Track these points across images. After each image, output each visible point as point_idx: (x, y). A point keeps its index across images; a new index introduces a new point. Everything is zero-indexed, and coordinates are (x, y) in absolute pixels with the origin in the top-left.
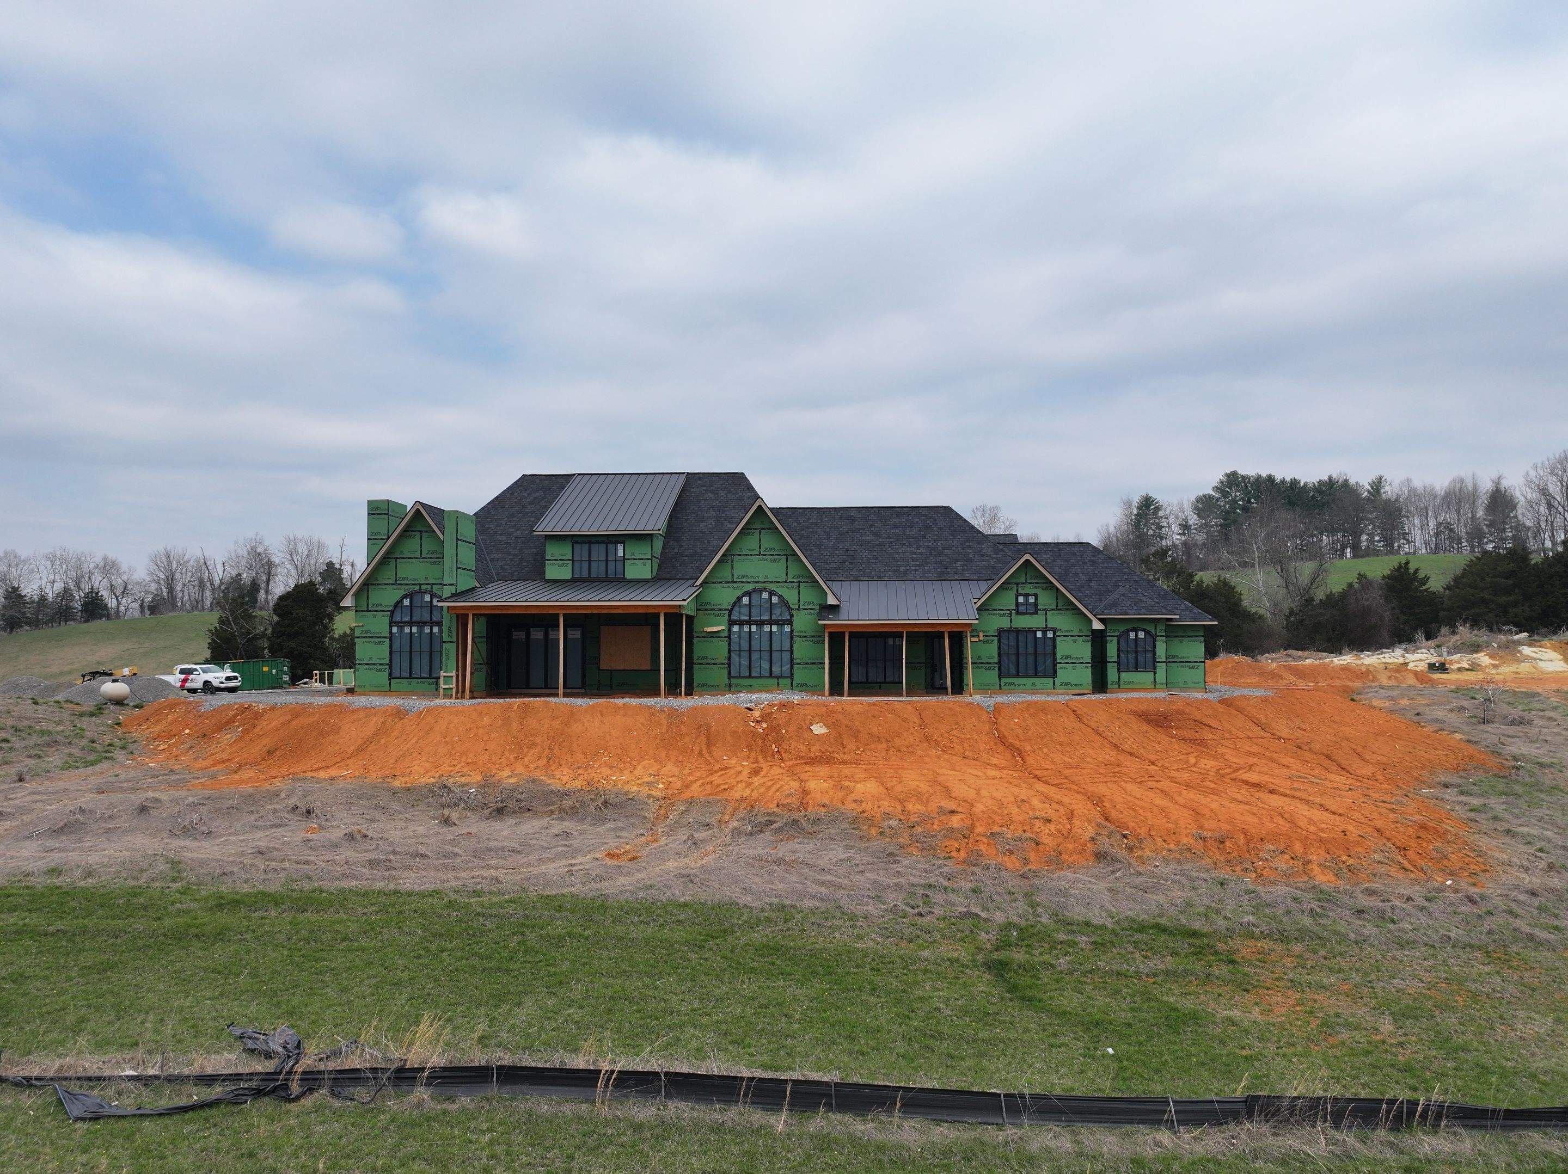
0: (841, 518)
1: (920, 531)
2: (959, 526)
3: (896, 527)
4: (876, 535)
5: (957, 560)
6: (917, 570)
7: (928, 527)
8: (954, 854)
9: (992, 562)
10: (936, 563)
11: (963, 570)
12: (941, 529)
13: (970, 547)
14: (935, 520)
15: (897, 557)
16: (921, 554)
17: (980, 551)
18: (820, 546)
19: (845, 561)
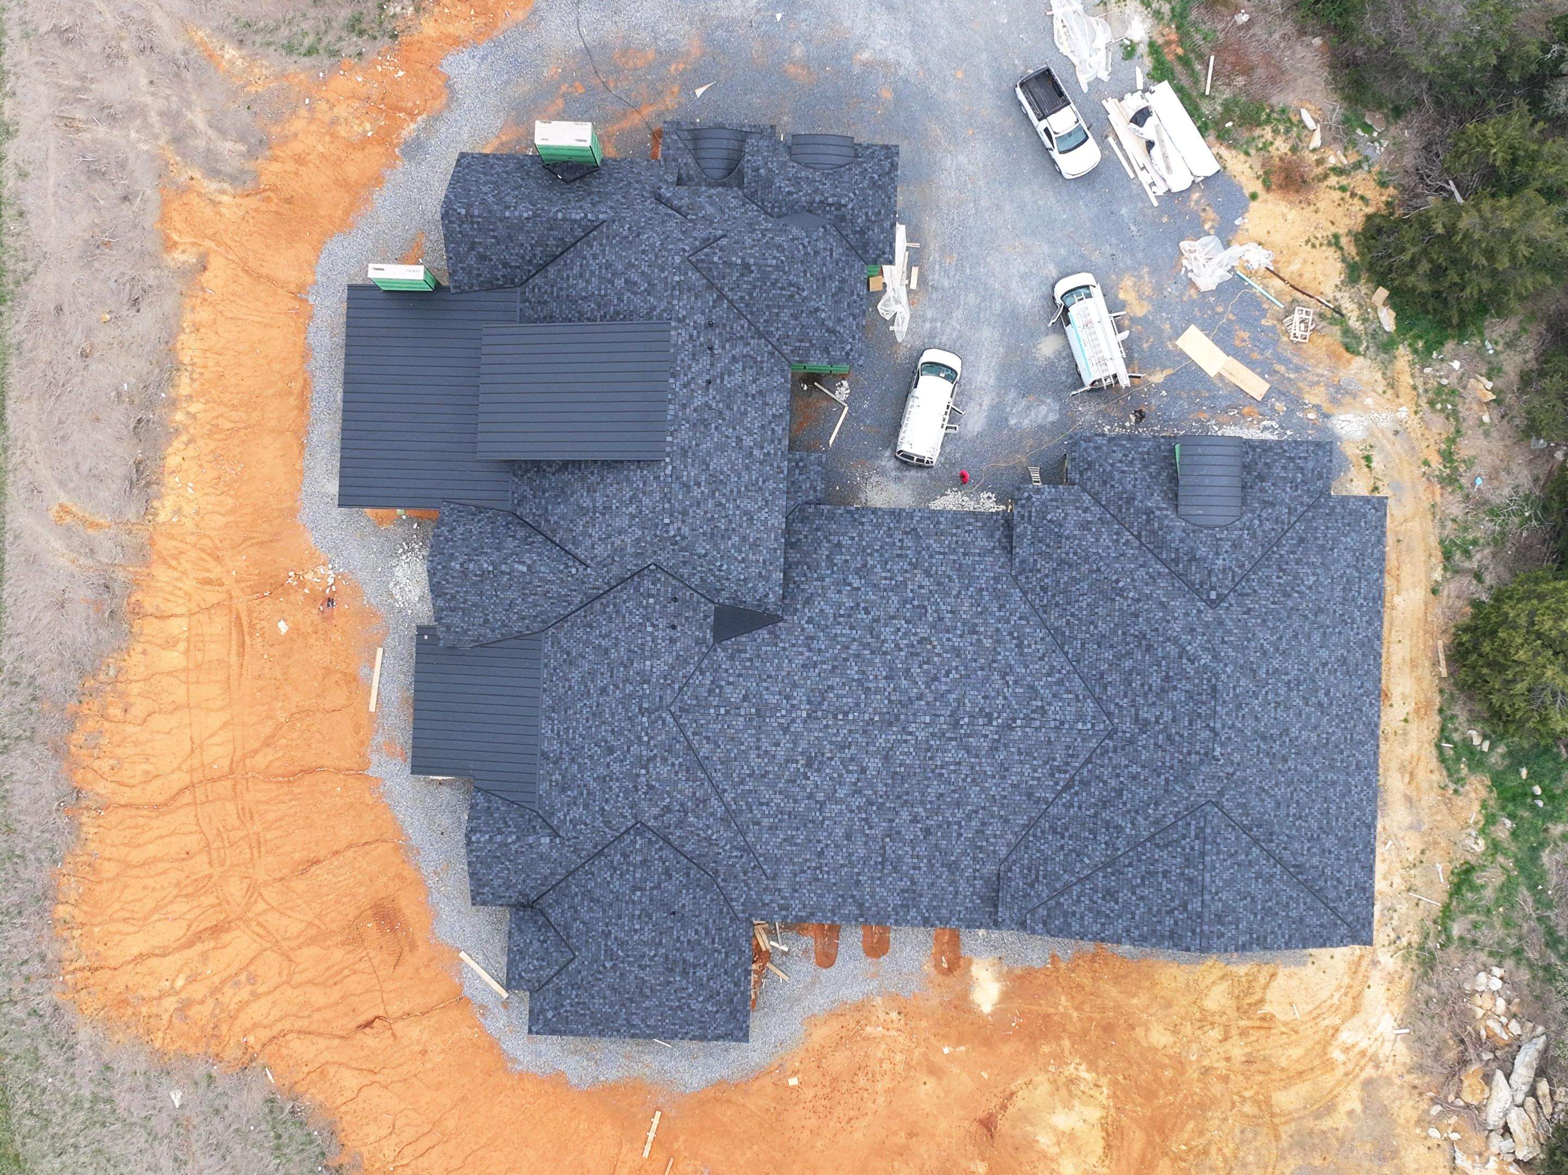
0: (630, 651)
1: (606, 742)
2: (610, 788)
3: (613, 715)
4: (603, 691)
5: (563, 777)
6: (552, 731)
7: (611, 750)
8: (85, 706)
9: (561, 815)
10: (561, 753)
11: (551, 781)
12: (608, 765)
13: (582, 794)
14: (621, 761)
15: (571, 712)
16: (574, 738)
17: (575, 803)
18: (591, 627)
19: (568, 654)
